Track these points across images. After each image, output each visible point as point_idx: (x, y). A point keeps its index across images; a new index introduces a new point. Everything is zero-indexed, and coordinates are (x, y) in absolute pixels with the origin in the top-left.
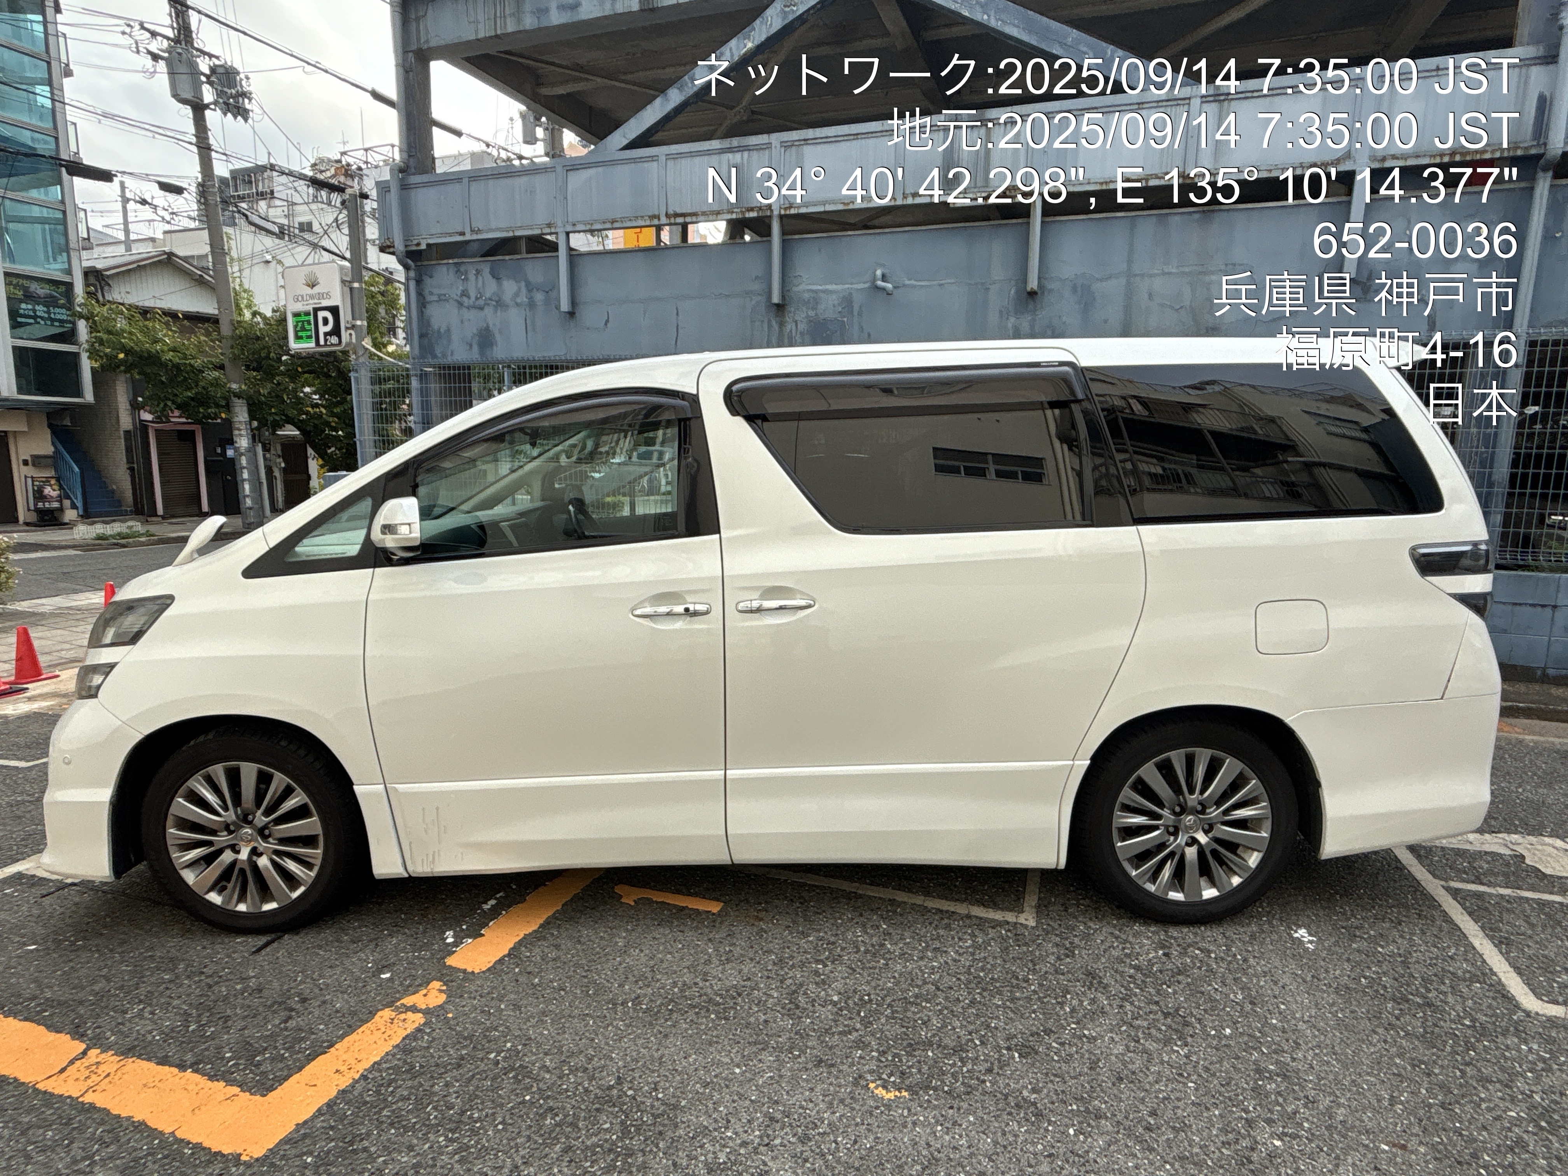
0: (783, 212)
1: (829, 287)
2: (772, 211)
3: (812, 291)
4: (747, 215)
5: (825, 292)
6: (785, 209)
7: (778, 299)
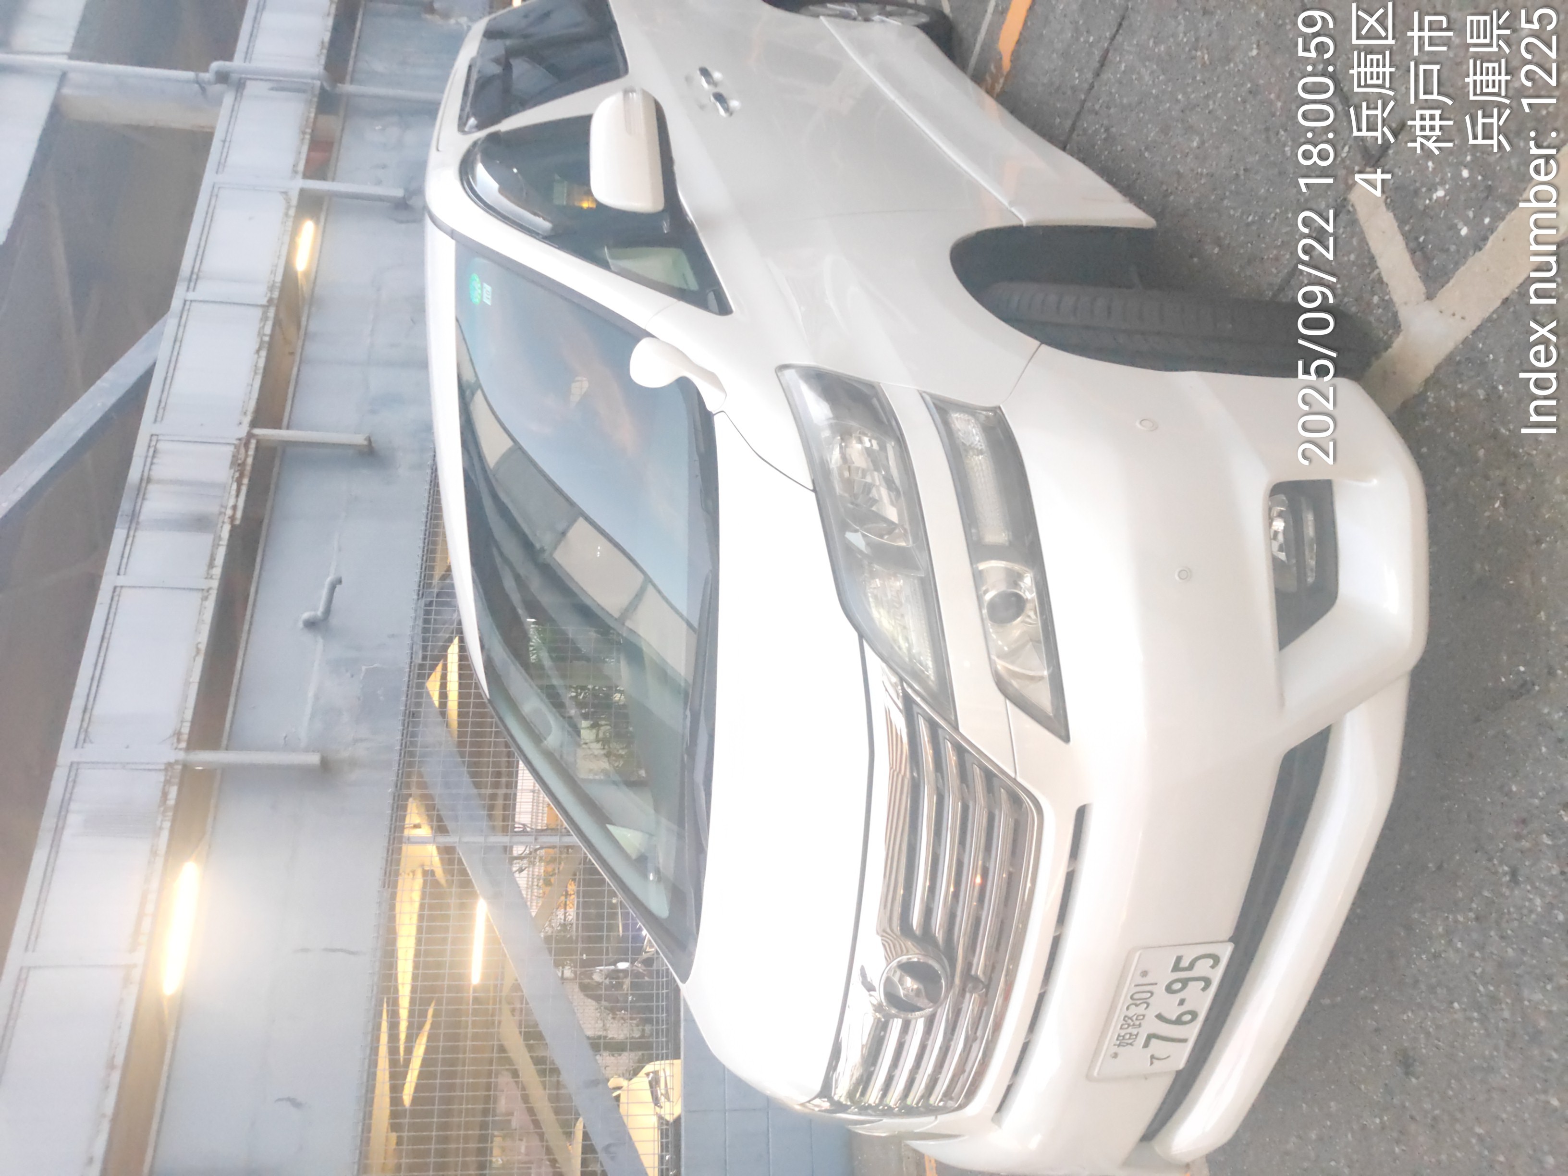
0: (183, 745)
1: (311, 694)
2: (177, 762)
3: (313, 716)
4: (171, 802)
5: (317, 698)
6: (179, 741)
7: (314, 759)
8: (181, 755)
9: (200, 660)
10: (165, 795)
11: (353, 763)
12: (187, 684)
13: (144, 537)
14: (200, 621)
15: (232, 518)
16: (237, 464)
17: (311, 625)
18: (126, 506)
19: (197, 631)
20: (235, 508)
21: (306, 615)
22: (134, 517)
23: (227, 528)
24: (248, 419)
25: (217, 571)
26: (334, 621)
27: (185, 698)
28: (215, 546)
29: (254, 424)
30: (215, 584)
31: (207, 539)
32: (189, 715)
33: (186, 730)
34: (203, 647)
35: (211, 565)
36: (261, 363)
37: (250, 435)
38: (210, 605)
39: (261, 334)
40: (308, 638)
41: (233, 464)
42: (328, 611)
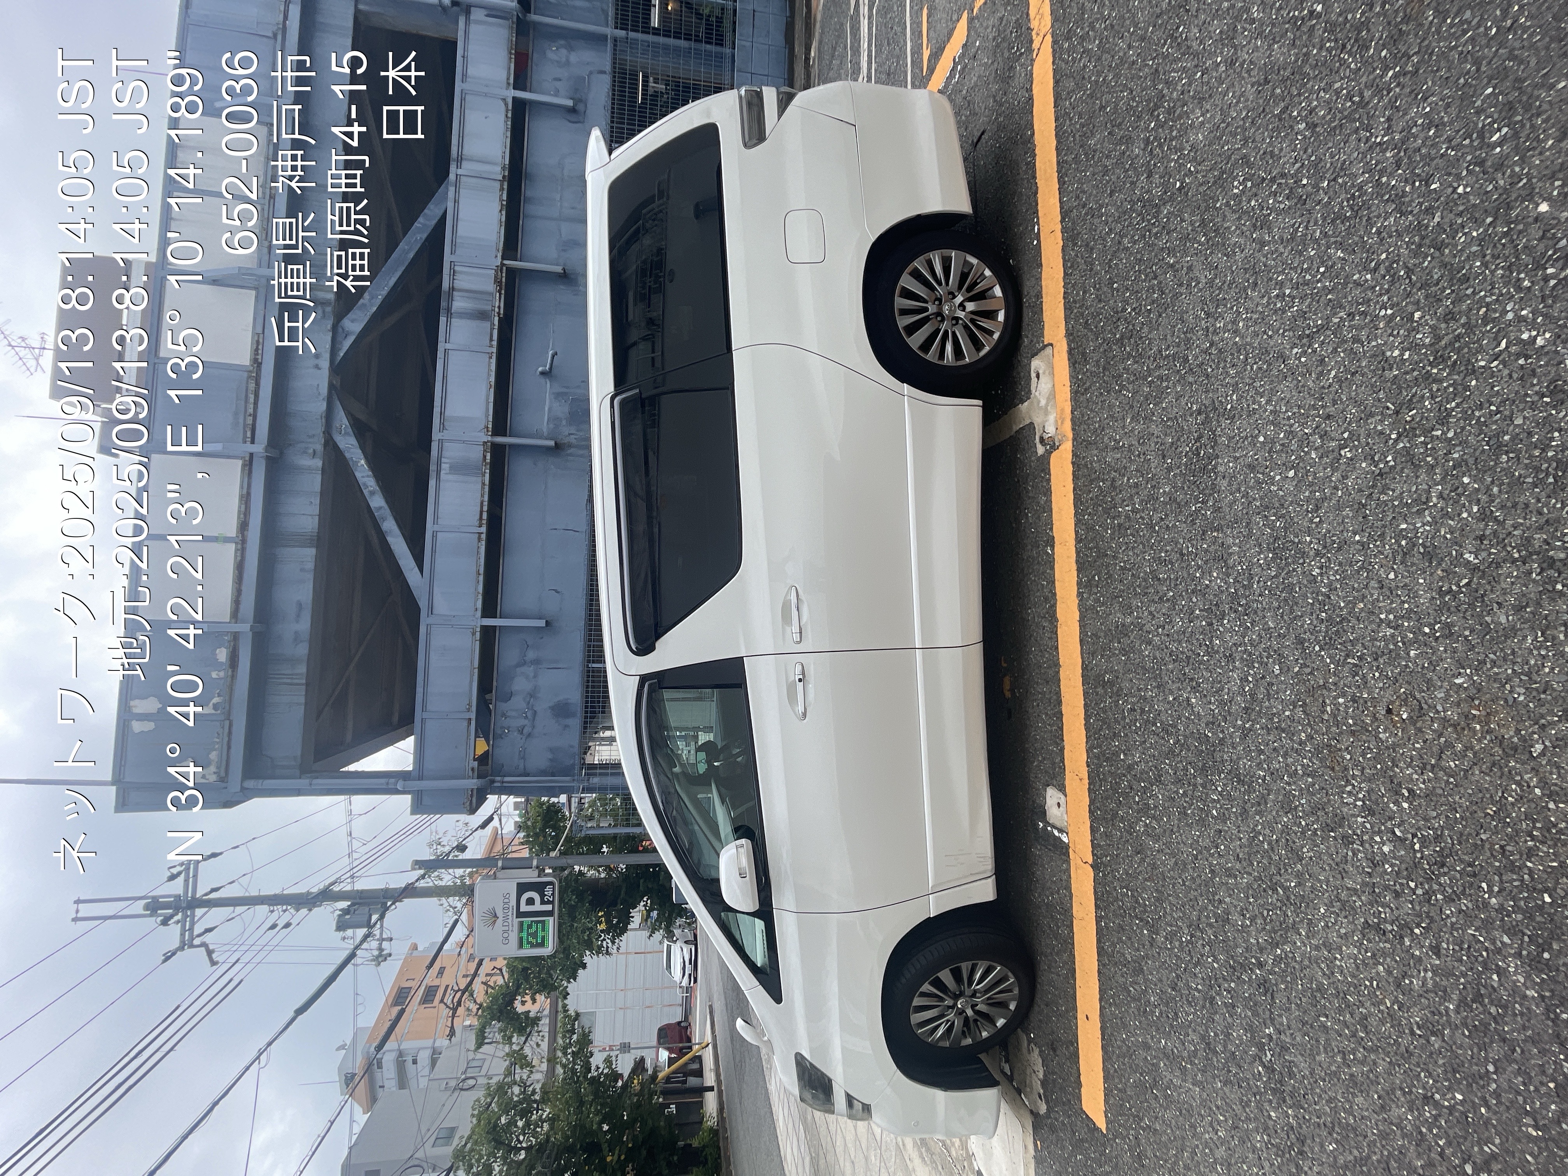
0: (490, 433)
1: (546, 410)
2: (488, 441)
3: (548, 421)
4: (488, 462)
5: (550, 412)
6: (488, 431)
7: (552, 443)
8: (490, 438)
9: (492, 390)
10: (485, 457)
11: (570, 446)
12: (488, 403)
13: (455, 322)
14: (490, 370)
15: (499, 313)
16: (497, 281)
17: (542, 373)
18: (443, 304)
19: (489, 375)
20: (499, 307)
21: (540, 369)
22: (449, 310)
23: (496, 319)
24: (500, 255)
25: (495, 343)
26: (554, 371)
27: (487, 409)
28: (492, 329)
29: (503, 258)
30: (494, 350)
31: (488, 324)
32: (491, 418)
33: (490, 426)
34: (493, 384)
35: (491, 340)
36: (503, 219)
37: (502, 265)
38: (494, 361)
39: (501, 200)
40: (542, 380)
41: (495, 281)
42: (551, 368)
